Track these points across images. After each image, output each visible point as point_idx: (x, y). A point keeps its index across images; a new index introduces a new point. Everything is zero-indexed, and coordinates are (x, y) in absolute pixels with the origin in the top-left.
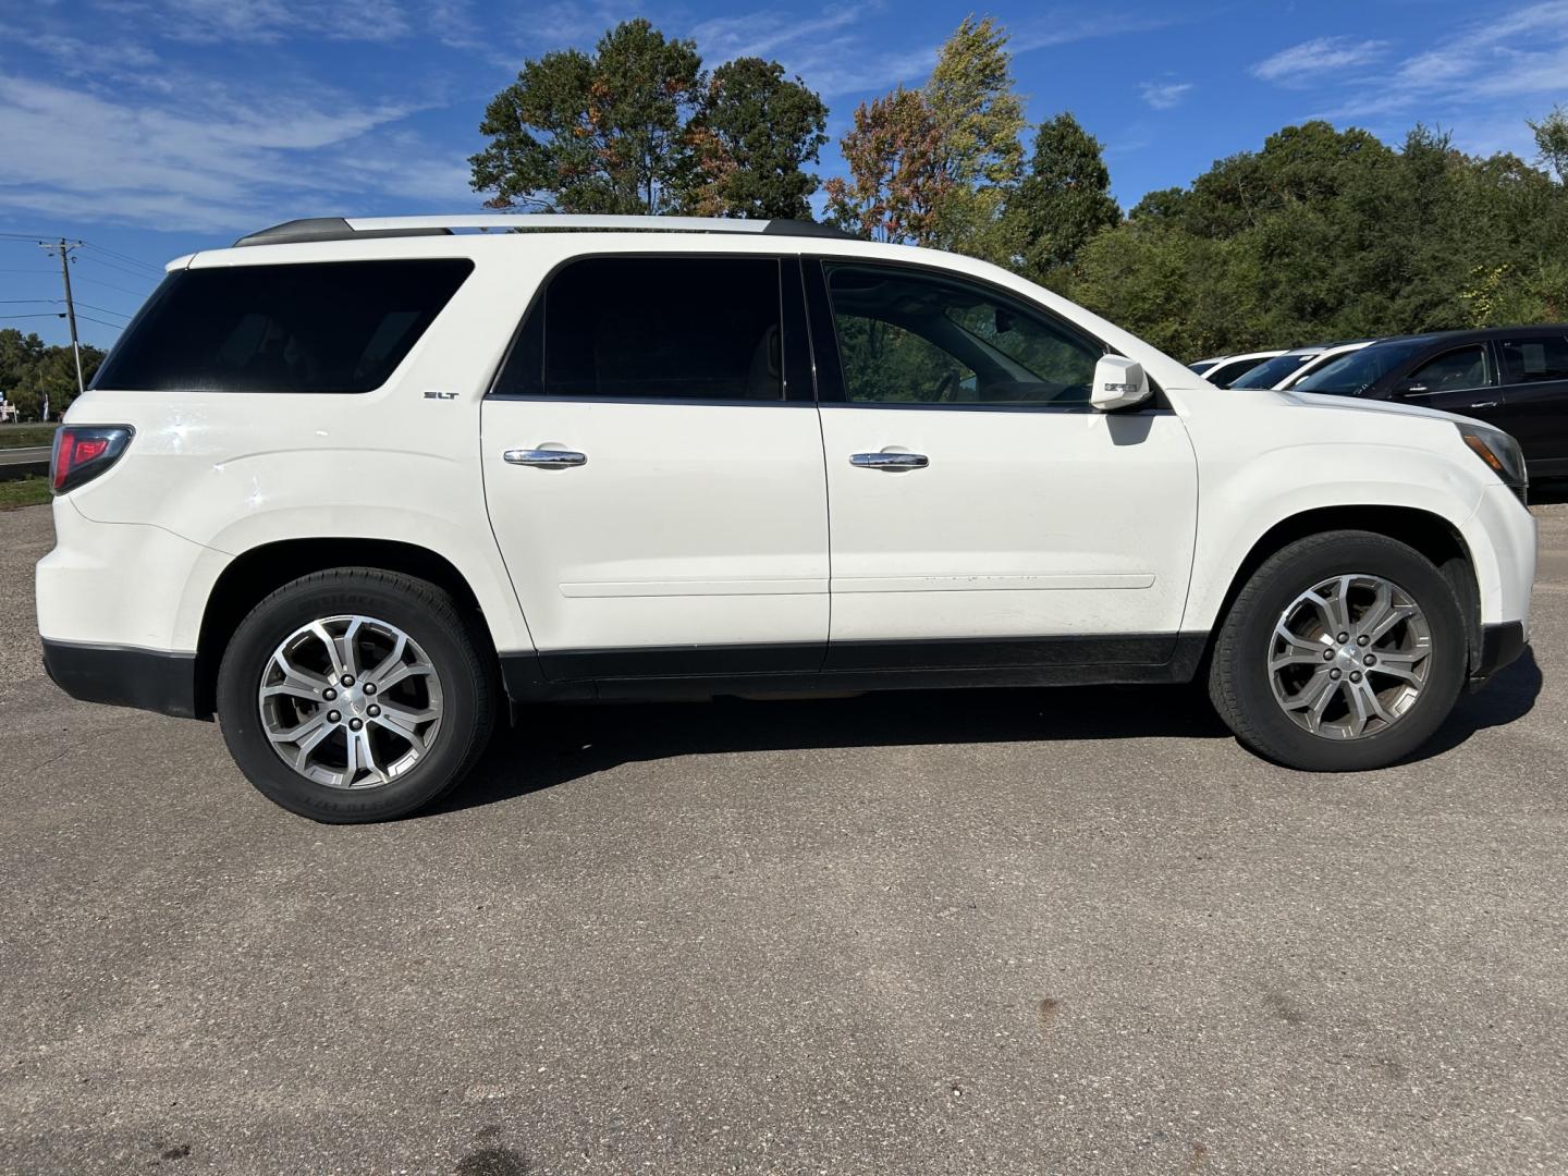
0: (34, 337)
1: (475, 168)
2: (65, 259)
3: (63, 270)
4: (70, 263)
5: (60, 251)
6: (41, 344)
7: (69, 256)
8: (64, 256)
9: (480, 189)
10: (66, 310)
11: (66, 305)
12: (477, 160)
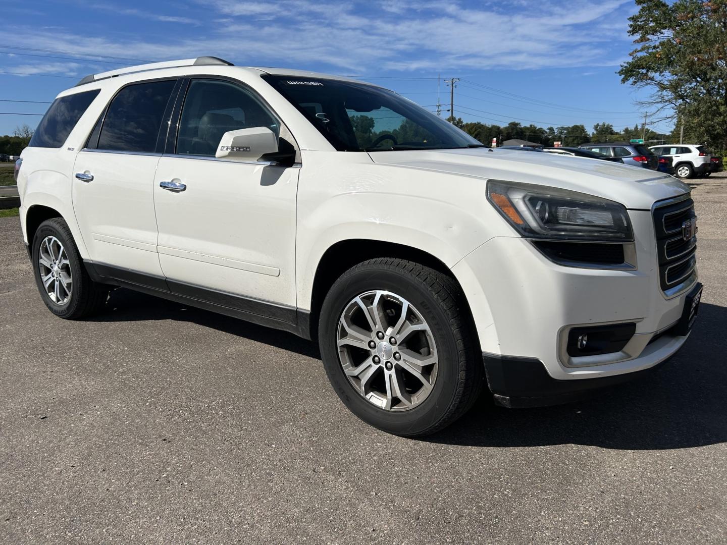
0: (460, 119)
1: (632, 23)
2: (453, 87)
3: (451, 91)
4: (454, 88)
5: (451, 83)
6: (462, 122)
7: (454, 85)
8: (452, 85)
9: (633, 34)
10: (450, 108)
11: (451, 106)
12: (633, 19)
